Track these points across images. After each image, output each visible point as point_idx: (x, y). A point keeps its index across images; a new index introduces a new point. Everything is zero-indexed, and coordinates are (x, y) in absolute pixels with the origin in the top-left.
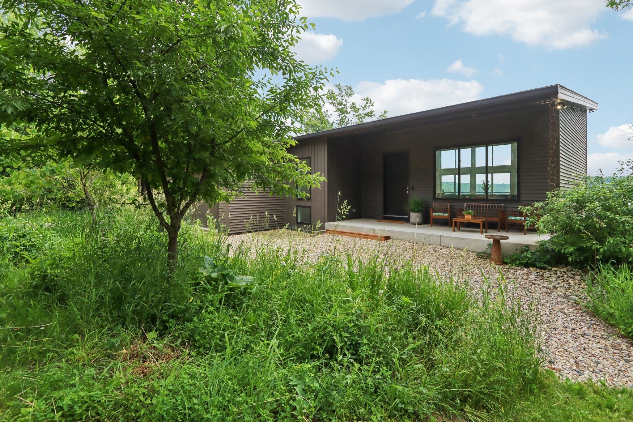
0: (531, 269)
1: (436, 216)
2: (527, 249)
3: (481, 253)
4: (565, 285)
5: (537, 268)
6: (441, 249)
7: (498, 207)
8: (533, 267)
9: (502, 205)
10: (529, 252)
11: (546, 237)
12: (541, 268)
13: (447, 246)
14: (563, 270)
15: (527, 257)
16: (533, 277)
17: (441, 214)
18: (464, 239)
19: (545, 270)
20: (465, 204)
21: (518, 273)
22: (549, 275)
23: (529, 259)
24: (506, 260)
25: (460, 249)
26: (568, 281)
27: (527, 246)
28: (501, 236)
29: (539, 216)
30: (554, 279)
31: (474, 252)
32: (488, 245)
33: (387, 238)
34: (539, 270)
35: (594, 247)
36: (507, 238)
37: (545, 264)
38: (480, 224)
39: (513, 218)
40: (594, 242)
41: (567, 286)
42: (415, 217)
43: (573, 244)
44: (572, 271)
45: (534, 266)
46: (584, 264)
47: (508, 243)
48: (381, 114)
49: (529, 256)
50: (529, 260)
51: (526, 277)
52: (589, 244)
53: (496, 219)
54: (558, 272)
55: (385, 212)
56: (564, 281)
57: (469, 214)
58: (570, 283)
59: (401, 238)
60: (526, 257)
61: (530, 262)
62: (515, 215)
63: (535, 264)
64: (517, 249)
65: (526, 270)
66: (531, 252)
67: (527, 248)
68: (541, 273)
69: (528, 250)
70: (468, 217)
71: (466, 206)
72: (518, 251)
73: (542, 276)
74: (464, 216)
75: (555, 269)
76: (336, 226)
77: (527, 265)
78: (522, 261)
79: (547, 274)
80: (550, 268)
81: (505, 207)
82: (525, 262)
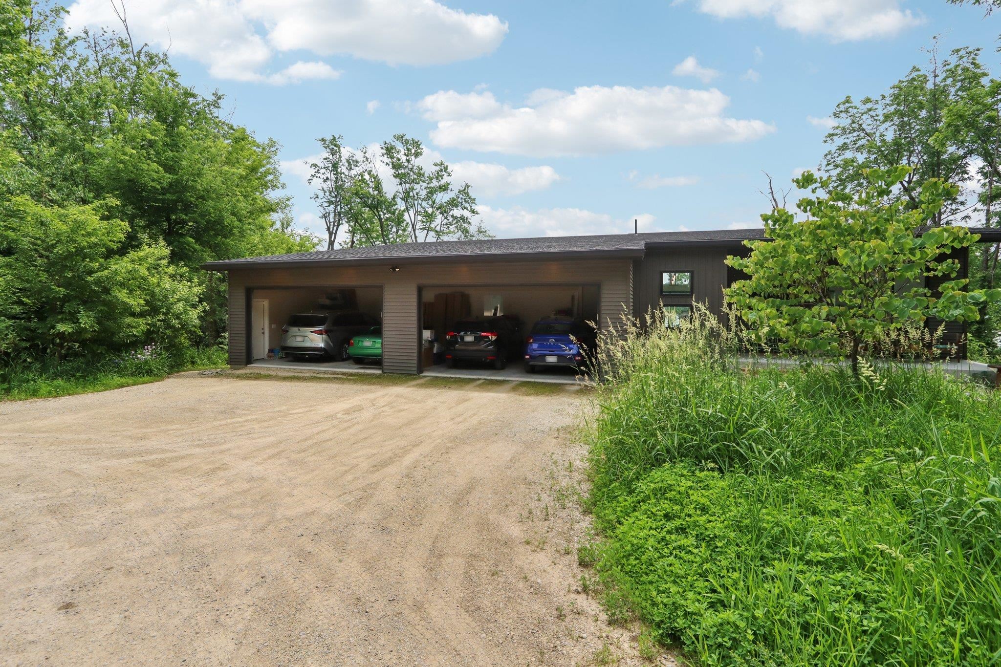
48: (462, 189)
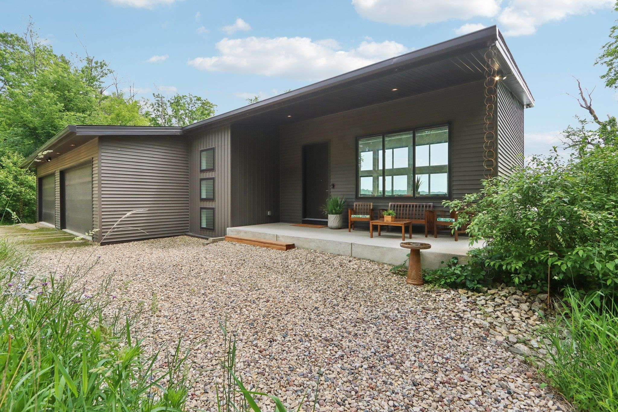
0: (460, 291)
1: (355, 218)
2: (455, 261)
3: (397, 267)
4: (507, 319)
5: (468, 289)
6: (350, 261)
7: (426, 206)
8: (462, 288)
9: (431, 204)
10: (457, 266)
11: (481, 244)
12: (473, 290)
13: (359, 257)
14: (502, 293)
15: (456, 274)
16: (461, 306)
17: (361, 216)
18: (378, 247)
19: (479, 292)
20: (390, 204)
21: (441, 298)
22: (483, 302)
23: (458, 276)
24: (427, 278)
25: (373, 261)
26: (510, 312)
27: (456, 257)
28: (422, 244)
29: (472, 215)
30: (490, 309)
31: (390, 265)
32: (407, 255)
33: (290, 247)
34: (470, 293)
35: (550, 262)
36: (428, 247)
37: (478, 283)
38: (401, 227)
39: (442, 219)
40: (551, 254)
41: (510, 322)
42: (333, 220)
43: (519, 257)
44: (515, 293)
45: (463, 286)
46: (532, 284)
47: (433, 254)
49: (458, 272)
50: (458, 278)
51: (451, 306)
52: (543, 257)
53: (422, 222)
54: (496, 296)
55: (305, 215)
56: (505, 313)
57: (389, 215)
58: (513, 317)
59: (306, 246)
60: (454, 274)
61: (458, 281)
62: (445, 216)
63: (465, 283)
64: (443, 262)
65: (453, 292)
66: (461, 267)
67: (455, 259)
68: (474, 297)
69: (457, 264)
70: (388, 219)
71: (391, 206)
72: (445, 264)
73: (474, 303)
74: (383, 217)
75: (492, 291)
76: (240, 232)
77: (454, 286)
78: (448, 281)
79: (481, 300)
80: (485, 289)
81: (434, 207)
82: (453, 280)
